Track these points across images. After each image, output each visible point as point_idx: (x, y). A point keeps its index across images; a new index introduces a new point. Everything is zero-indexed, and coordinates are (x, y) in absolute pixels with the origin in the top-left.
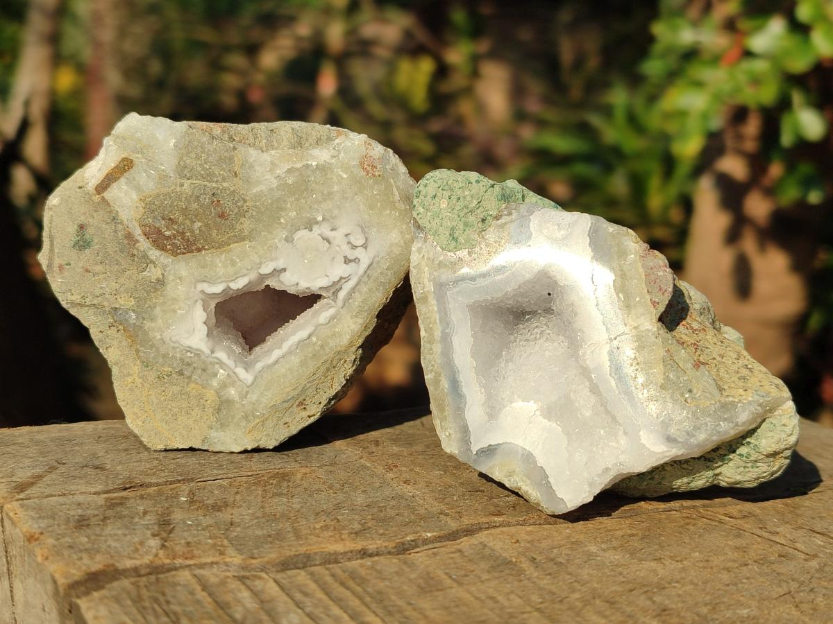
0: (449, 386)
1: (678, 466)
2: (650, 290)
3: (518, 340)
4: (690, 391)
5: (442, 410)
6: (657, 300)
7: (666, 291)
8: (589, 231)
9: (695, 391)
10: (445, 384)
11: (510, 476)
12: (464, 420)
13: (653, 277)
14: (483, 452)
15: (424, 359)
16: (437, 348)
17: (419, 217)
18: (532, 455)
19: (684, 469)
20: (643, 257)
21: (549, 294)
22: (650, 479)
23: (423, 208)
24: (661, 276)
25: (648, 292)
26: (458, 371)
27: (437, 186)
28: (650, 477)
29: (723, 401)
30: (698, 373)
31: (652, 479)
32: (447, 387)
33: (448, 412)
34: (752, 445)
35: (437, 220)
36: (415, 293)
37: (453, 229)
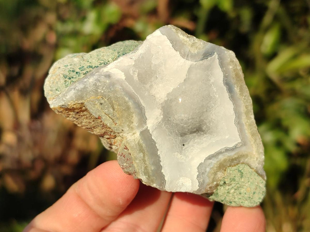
0: (234, 89)
1: (105, 61)
2: (129, 155)
3: (198, 118)
4: (101, 104)
5: (237, 75)
6: (125, 150)
7: (121, 155)
8: (166, 183)
9: (99, 104)
10: (237, 89)
11: (194, 43)
12: (223, 71)
13: (129, 162)
14: (211, 55)
15: (250, 102)
16: (243, 109)
17: (262, 181)
18: (182, 57)
19: (102, 60)
20: (135, 172)
21: (184, 145)
22: (120, 52)
23: (260, 186)
24: (125, 163)
25: (130, 154)
26: (229, 98)
27: (253, 199)
28: (120, 53)
29: (83, 100)
30: (98, 114)
31: (118, 53)
32: (235, 88)
33: (233, 74)
34: (68, 77)
35: (251, 180)
36: (259, 139)
37: (242, 176)
